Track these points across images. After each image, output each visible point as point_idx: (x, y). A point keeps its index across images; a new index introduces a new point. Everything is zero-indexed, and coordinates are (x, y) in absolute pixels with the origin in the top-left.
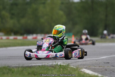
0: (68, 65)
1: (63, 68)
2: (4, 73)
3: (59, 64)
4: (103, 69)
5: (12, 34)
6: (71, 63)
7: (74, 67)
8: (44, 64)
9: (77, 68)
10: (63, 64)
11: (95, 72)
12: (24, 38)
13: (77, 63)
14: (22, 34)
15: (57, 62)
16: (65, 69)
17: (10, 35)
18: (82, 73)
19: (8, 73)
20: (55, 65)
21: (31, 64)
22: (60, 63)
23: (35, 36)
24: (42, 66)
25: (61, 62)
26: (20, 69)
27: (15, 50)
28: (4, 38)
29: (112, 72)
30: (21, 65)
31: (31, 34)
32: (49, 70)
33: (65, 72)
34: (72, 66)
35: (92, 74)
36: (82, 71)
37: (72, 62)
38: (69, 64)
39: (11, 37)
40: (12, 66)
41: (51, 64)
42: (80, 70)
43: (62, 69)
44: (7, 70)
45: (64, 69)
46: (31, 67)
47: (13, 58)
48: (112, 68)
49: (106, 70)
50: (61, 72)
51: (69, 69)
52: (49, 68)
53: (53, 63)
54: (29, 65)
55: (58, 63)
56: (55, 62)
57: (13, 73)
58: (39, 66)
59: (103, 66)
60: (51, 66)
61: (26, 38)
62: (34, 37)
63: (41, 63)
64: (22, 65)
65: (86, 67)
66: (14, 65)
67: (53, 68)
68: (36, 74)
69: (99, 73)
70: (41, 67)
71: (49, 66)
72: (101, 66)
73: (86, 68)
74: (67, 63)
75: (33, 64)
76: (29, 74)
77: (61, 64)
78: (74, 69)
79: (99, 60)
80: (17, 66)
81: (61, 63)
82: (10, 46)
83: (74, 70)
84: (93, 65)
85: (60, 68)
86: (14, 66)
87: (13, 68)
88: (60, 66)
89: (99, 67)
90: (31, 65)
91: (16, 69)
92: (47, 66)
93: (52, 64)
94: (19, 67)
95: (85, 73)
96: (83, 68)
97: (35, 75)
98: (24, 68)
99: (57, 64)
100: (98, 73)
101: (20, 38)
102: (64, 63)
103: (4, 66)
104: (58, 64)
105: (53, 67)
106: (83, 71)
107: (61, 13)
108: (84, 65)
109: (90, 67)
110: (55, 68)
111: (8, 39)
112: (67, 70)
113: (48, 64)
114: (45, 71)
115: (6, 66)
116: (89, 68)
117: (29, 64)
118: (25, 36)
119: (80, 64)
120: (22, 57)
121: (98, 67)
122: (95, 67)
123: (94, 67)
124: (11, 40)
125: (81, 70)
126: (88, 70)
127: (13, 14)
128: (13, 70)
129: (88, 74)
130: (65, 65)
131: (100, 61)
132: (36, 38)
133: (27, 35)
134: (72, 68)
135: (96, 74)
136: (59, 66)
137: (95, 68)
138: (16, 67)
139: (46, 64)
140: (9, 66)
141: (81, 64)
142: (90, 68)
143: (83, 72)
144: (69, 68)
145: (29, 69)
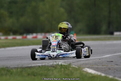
0: (70, 64)
2: (2, 75)
3: (60, 63)
4: (106, 68)
5: (11, 34)
6: (73, 63)
7: (76, 67)
8: (44, 64)
9: (79, 68)
10: (64, 64)
11: (97, 71)
12: (23, 38)
13: (79, 62)
14: (21, 34)
15: (57, 62)
16: (67, 68)
17: (9, 35)
19: (6, 75)
20: (55, 65)
23: (35, 35)
24: (42, 66)
25: (61, 61)
26: (19, 70)
27: (14, 50)
28: (3, 38)
29: (115, 71)
30: (20, 66)
31: (30, 34)
32: (49, 70)
33: (67, 72)
34: (74, 66)
35: (94, 74)
36: (84, 71)
37: (74, 62)
39: (10, 37)
40: (11, 67)
41: (51, 64)
42: (82, 69)
43: (63, 69)
44: (6, 72)
45: (66, 69)
46: (30, 68)
47: (12, 58)
48: (116, 66)
49: (110, 69)
50: (63, 72)
51: (70, 69)
52: (50, 68)
53: (54, 62)
54: (29, 66)
55: (58, 63)
56: (56, 62)
57: (11, 74)
58: (39, 66)
59: (106, 65)
60: (52, 66)
61: (26, 37)
62: (34, 37)
63: (41, 64)
64: (21, 66)
65: (88, 66)
66: (13, 65)
67: (54, 68)
68: (35, 74)
69: (103, 73)
71: (50, 66)
72: (105, 65)
73: (89, 68)
74: (69, 63)
75: (33, 64)
76: (29, 75)
77: (62, 64)
78: (76, 68)
79: (103, 58)
80: (16, 66)
81: (62, 63)
82: (9, 46)
83: (76, 70)
84: (96, 64)
85: (61, 68)
86: (13, 66)
87: (12, 69)
88: (61, 66)
89: (103, 65)
91: (14, 70)
92: (48, 66)
93: (53, 64)
94: (17, 68)
95: (87, 73)
96: (85, 68)
97: (34, 76)
98: (23, 69)
99: (57, 63)
101: (19, 37)
102: (65, 63)
103: (2, 67)
104: (58, 64)
105: (54, 67)
106: (85, 70)
107: (62, 10)
108: (86, 64)
109: (93, 66)
110: (56, 68)
111: (6, 39)
112: (69, 69)
113: (48, 64)
114: (46, 72)
115: (4, 67)
116: (91, 67)
117: (29, 65)
118: (25, 35)
120: (21, 58)
121: (101, 66)
122: (98, 67)
123: (97, 66)
124: (10, 40)
125: (83, 70)
126: (91, 69)
127: (11, 13)
128: (11, 70)
129: (90, 74)
130: (66, 65)
131: (103, 60)
132: (36, 37)
133: (27, 35)
134: (73, 67)
135: (99, 73)
137: (98, 68)
138: (15, 68)
139: (47, 64)
141: (83, 64)
142: (93, 67)
143: (85, 71)
144: (71, 67)
145: (29, 70)
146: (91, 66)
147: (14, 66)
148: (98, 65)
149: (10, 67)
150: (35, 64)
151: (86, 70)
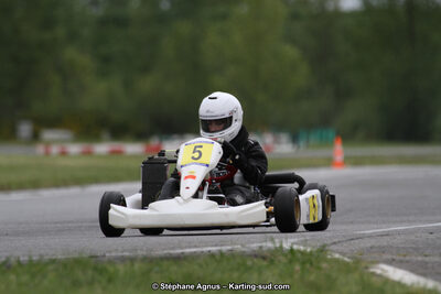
0: (323, 249)
1: (303, 263)
2: (76, 284)
3: (286, 246)
5: (105, 135)
6: (335, 243)
7: (346, 259)
8: (229, 248)
9: (357, 261)
10: (302, 248)
11: (424, 275)
12: (148, 150)
13: (356, 241)
14: (140, 136)
15: (277, 240)
16: (311, 264)
17: (97, 138)
18: (374, 279)
19: (91, 283)
20: (269, 250)
21: (182, 248)
22: (289, 244)
24: (221, 253)
26: (137, 266)
28: (74, 149)
30: (140, 253)
31: (175, 136)
32: (248, 269)
33: (312, 278)
34: (337, 256)
35: (413, 285)
36: (373, 274)
37: (336, 240)
38: (324, 246)
39: (102, 148)
40: (107, 255)
41: (255, 246)
42: (367, 268)
43: (297, 267)
44: (90, 273)
45: (308, 266)
46: (178, 259)
50: (296, 276)
51: (324, 265)
52: (249, 263)
54: (172, 252)
55: (281, 242)
56: (272, 240)
57: (110, 280)
58: (212, 255)
60: (256, 256)
61: (158, 149)
63: (216, 245)
64: (145, 253)
65: (386, 256)
66: (116, 250)
67: (265, 263)
70: (217, 257)
71: (250, 256)
73: (390, 262)
74: (319, 244)
75: (186, 247)
77: (295, 247)
78: (347, 264)
80: (126, 254)
81: (293, 244)
82: (96, 180)
83: (347, 269)
84: (416, 249)
85: (291, 262)
86: (114, 254)
87: (111, 261)
88: (289, 256)
90: (179, 251)
91: (121, 268)
92: (243, 255)
93: (261, 247)
94: (132, 260)
95: (387, 281)
96: (378, 262)
98: (154, 262)
99: (278, 245)
100: (436, 280)
101: (133, 148)
102: (305, 243)
103: (76, 256)
104: (281, 247)
105: (264, 258)
106: (379, 272)
108: (382, 250)
109: (408, 258)
110: (272, 262)
111: (88, 153)
112: (319, 268)
113: (243, 246)
114: (236, 275)
115: (85, 256)
116: (401, 262)
117: (173, 248)
118: (154, 142)
119: (369, 245)
121: (436, 259)
122: (427, 259)
123: (420, 258)
124: (100, 156)
125: (372, 270)
126: (400, 268)
127: (106, 60)
128: (111, 269)
129: (399, 284)
130: (309, 250)
133: (161, 140)
134: (337, 261)
135: (430, 284)
136: (286, 256)
137: (427, 263)
138: (123, 259)
139: (238, 247)
140: (97, 257)
141: (372, 247)
142: (407, 262)
143: (380, 276)
144: (326, 261)
145: (174, 268)
146: (402, 258)
147: (120, 254)
148: (427, 253)
149: (104, 256)
150: (196, 247)
151: (382, 270)
